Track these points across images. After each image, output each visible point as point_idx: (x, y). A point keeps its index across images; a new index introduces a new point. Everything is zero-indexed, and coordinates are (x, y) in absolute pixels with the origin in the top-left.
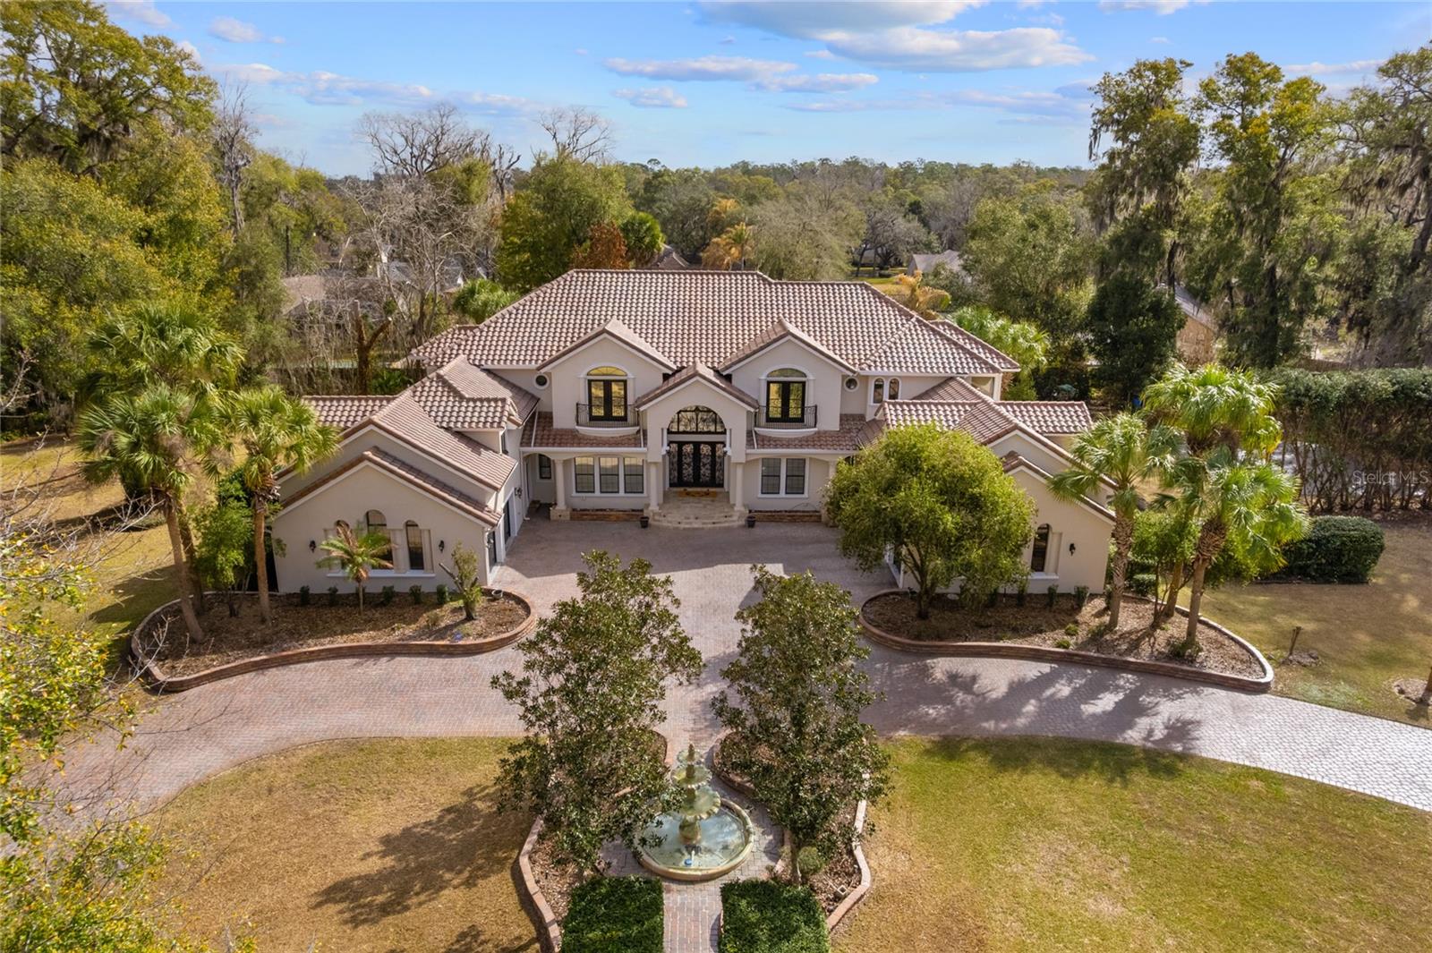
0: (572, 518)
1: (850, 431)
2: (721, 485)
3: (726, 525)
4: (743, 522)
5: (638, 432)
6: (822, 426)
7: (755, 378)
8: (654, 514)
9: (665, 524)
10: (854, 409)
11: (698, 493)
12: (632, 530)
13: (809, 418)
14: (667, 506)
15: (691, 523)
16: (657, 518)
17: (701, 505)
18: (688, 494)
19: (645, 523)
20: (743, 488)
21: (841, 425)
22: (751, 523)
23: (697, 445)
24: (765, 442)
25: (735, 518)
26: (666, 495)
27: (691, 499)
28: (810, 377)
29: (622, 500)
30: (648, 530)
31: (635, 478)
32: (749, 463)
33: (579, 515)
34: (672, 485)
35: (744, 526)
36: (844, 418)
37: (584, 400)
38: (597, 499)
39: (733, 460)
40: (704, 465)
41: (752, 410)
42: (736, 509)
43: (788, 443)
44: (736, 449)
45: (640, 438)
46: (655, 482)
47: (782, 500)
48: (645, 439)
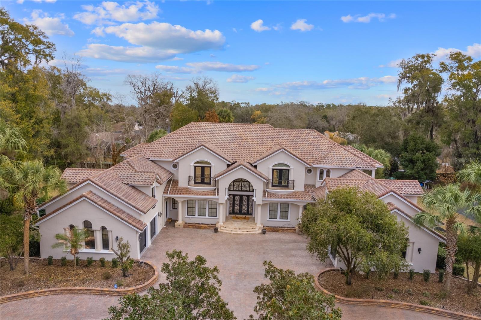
0: (184, 227)
1: (309, 192)
2: (251, 214)
3: (253, 232)
4: (260, 231)
5: (215, 189)
6: (296, 189)
7: (267, 167)
8: (221, 226)
9: (225, 231)
10: (310, 182)
11: (241, 217)
12: (210, 233)
13: (291, 185)
14: (227, 223)
15: (237, 231)
16: (222, 228)
17: (242, 223)
18: (237, 218)
19: (216, 231)
20: (261, 216)
21: (305, 189)
22: (264, 232)
23: (241, 196)
24: (271, 195)
25: (257, 229)
26: (227, 218)
27: (238, 220)
28: (292, 167)
29: (207, 220)
30: (217, 234)
31: (213, 210)
32: (264, 205)
33: (187, 226)
34: (230, 214)
35: (261, 233)
36: (306, 186)
37: (192, 175)
38: (196, 219)
39: (257, 203)
40: (244, 205)
41: (266, 181)
42: (257, 225)
43: (281, 196)
44: (258, 198)
45: (216, 191)
46: (222, 212)
47: (278, 222)
48: (218, 193)
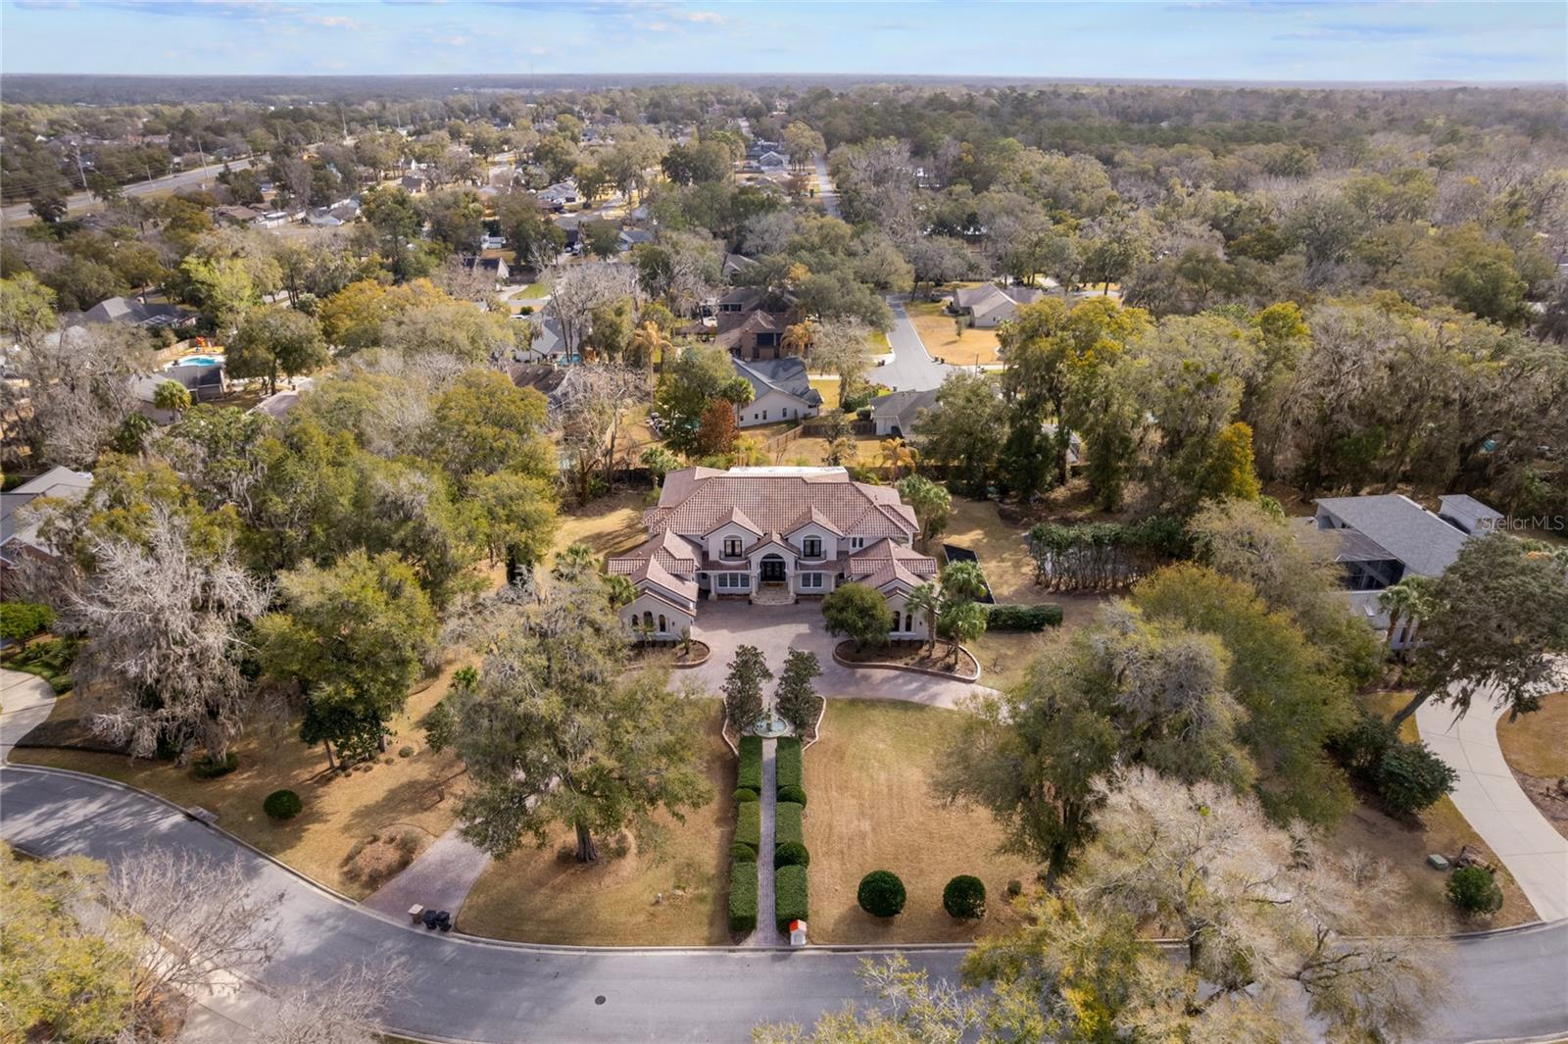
0: (718, 598)
1: (841, 560)
2: (784, 583)
3: (786, 603)
4: (793, 600)
5: (747, 563)
6: (829, 559)
7: (798, 540)
8: (754, 596)
9: (759, 603)
10: (843, 549)
11: (774, 584)
12: (745, 605)
13: (823, 556)
14: (760, 593)
15: (770, 602)
16: (755, 598)
17: (775, 592)
18: (769, 585)
19: (750, 602)
20: (793, 584)
21: (837, 558)
22: (797, 602)
23: (773, 563)
24: (803, 567)
25: (790, 599)
26: (760, 587)
27: (771, 588)
28: (823, 539)
29: (740, 589)
30: (752, 606)
31: (745, 580)
32: (796, 576)
33: (721, 597)
34: (762, 582)
35: (794, 603)
36: (839, 553)
37: (723, 548)
38: (728, 589)
39: (789, 574)
40: (776, 571)
41: (797, 554)
42: (790, 593)
43: (813, 567)
44: (790, 571)
45: (749, 565)
46: (754, 584)
47: (812, 589)
